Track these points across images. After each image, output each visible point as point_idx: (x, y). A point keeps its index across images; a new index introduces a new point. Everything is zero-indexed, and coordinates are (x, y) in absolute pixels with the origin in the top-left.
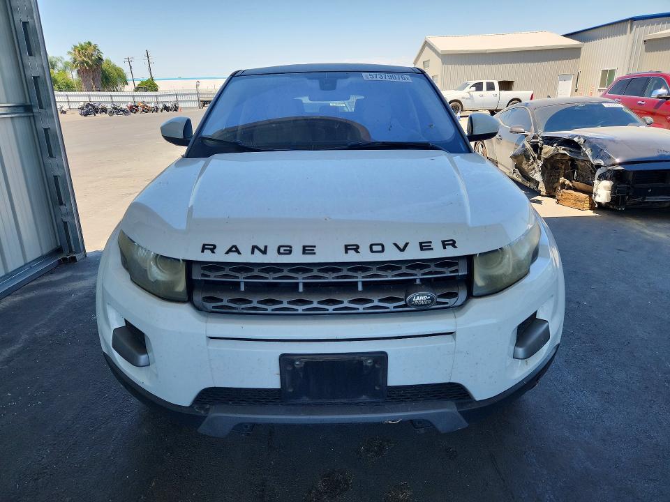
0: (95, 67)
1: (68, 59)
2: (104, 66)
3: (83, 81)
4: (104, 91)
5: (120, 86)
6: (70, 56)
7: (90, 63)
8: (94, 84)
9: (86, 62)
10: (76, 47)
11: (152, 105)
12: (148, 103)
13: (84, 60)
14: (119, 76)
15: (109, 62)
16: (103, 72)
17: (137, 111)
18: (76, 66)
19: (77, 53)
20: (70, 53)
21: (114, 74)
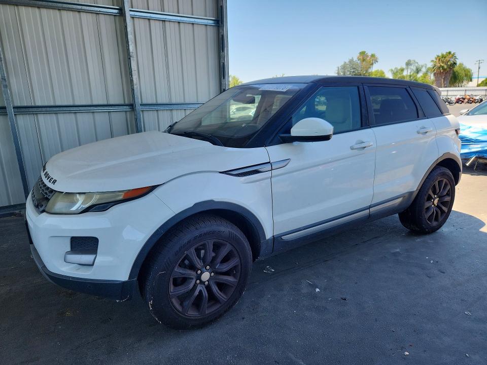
0: (448, 69)
1: (430, 65)
2: (456, 68)
3: (436, 80)
4: (451, 87)
5: (465, 82)
6: (432, 63)
7: (445, 67)
8: (444, 82)
9: (443, 67)
10: (438, 56)
11: (477, 98)
12: (475, 96)
13: (441, 66)
14: (466, 75)
15: (461, 65)
16: (454, 73)
17: (463, 102)
18: (434, 71)
19: (437, 61)
20: (432, 61)
21: (462, 73)
